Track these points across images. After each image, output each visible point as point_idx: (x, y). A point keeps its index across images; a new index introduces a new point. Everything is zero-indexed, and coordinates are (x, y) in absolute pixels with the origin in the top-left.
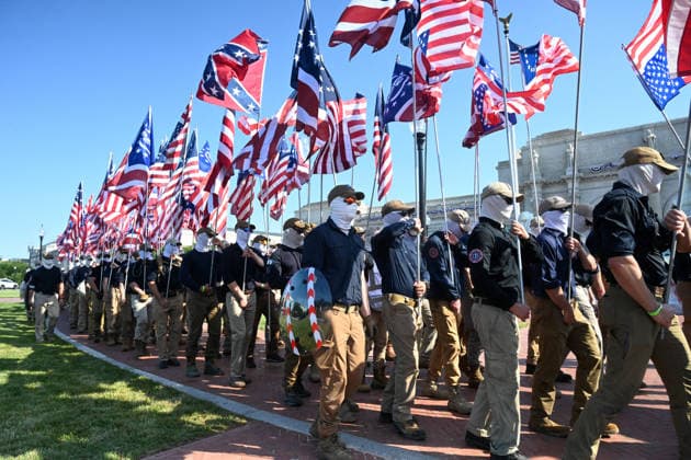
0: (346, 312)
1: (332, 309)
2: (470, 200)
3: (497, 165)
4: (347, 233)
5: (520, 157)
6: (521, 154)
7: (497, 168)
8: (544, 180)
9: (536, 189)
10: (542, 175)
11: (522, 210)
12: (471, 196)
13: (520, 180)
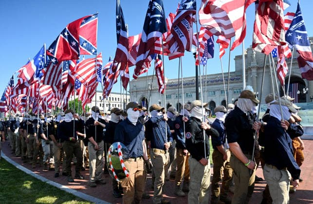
0: (135, 161)
1: (128, 161)
2: (221, 76)
3: (235, 57)
4: (135, 124)
5: (246, 54)
6: (247, 52)
7: (235, 59)
8: (258, 66)
9: (254, 71)
10: (257, 64)
11: (247, 85)
12: (221, 74)
13: (246, 66)
